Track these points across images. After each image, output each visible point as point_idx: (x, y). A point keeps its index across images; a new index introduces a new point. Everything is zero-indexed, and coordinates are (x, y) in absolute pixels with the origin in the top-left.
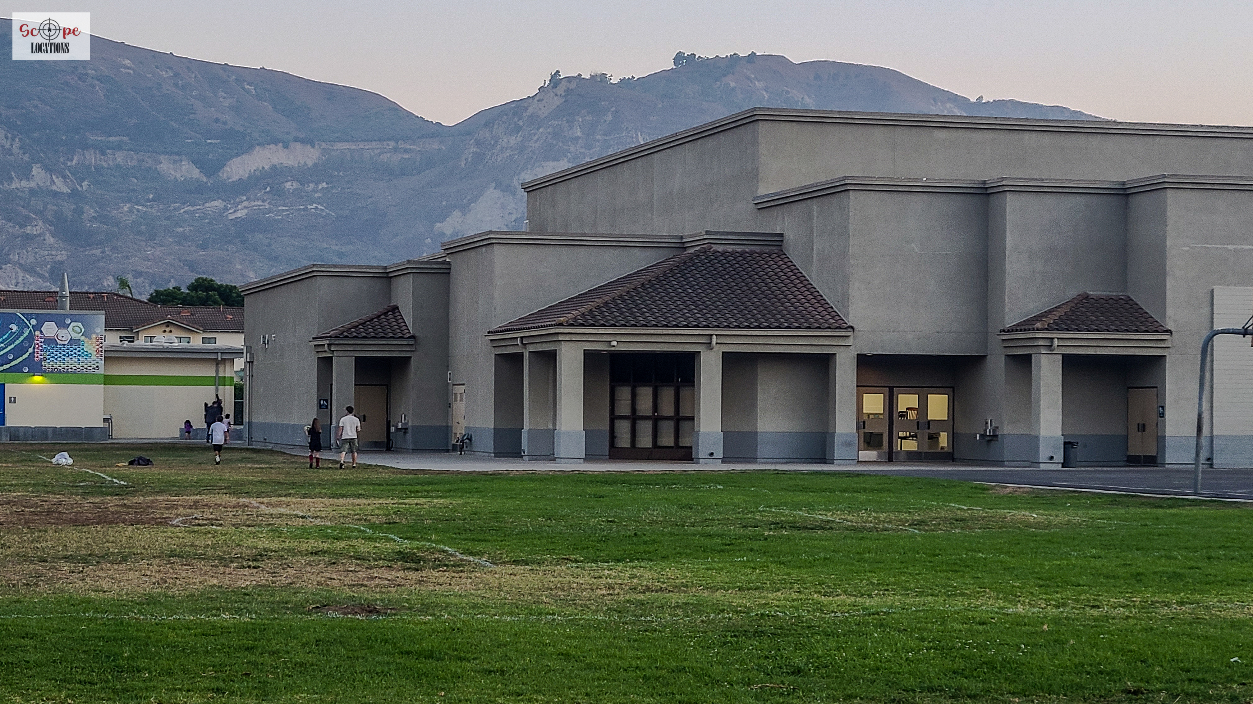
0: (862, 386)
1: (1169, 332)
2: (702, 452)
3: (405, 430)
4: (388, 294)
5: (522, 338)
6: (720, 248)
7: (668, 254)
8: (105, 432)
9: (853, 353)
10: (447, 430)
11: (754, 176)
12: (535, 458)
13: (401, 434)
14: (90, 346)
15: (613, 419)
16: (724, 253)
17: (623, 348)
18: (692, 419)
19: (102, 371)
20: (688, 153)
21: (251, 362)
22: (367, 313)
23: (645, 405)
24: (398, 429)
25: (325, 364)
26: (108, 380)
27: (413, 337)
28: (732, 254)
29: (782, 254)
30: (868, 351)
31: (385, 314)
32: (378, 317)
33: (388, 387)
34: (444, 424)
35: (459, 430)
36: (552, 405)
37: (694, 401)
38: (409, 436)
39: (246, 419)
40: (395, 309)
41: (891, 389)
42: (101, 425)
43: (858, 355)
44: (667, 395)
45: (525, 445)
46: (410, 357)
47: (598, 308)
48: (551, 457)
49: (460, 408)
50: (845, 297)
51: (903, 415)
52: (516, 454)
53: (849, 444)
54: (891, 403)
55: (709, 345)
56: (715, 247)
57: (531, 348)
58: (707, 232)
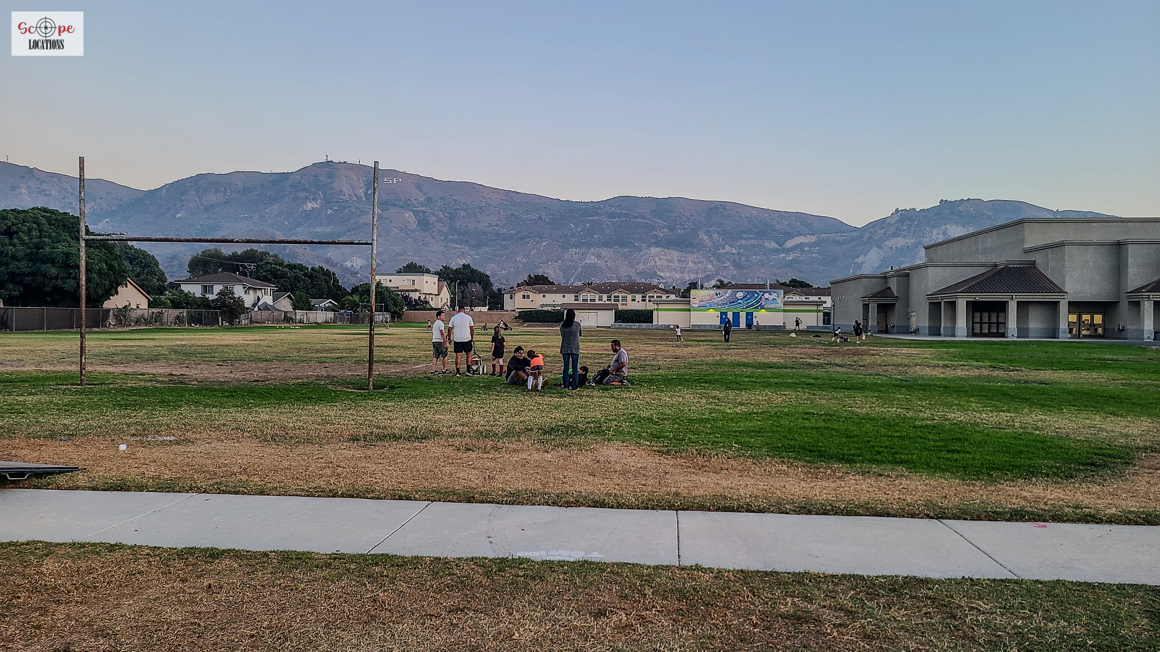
0: (1070, 312)
2: (1010, 335)
3: (893, 327)
4: (886, 283)
5: (941, 297)
6: (1012, 266)
7: (990, 268)
8: (785, 327)
9: (1067, 301)
10: (908, 327)
11: (1023, 241)
12: (945, 336)
13: (892, 328)
14: (779, 301)
15: (973, 323)
16: (1013, 268)
17: (980, 300)
18: (1005, 323)
19: (782, 308)
20: (994, 234)
21: (834, 306)
22: (879, 289)
23: (986, 319)
24: (891, 326)
25: (866, 307)
26: (784, 311)
27: (896, 297)
28: (1016, 268)
29: (1035, 268)
30: (1072, 300)
31: (886, 289)
32: (884, 290)
33: (886, 313)
34: (908, 325)
35: (914, 327)
36: (953, 318)
37: (1006, 317)
38: (895, 328)
39: (832, 323)
40: (889, 288)
41: (1080, 313)
42: (783, 325)
43: (1069, 302)
44: (994, 315)
45: (942, 332)
46: (895, 304)
47: (970, 287)
48: (954, 335)
49: (913, 320)
50: (1063, 282)
51: (1083, 322)
52: (939, 335)
53: (1065, 332)
54: (1079, 318)
55: (1012, 299)
56: (1010, 266)
57: (945, 300)
58: (1007, 261)
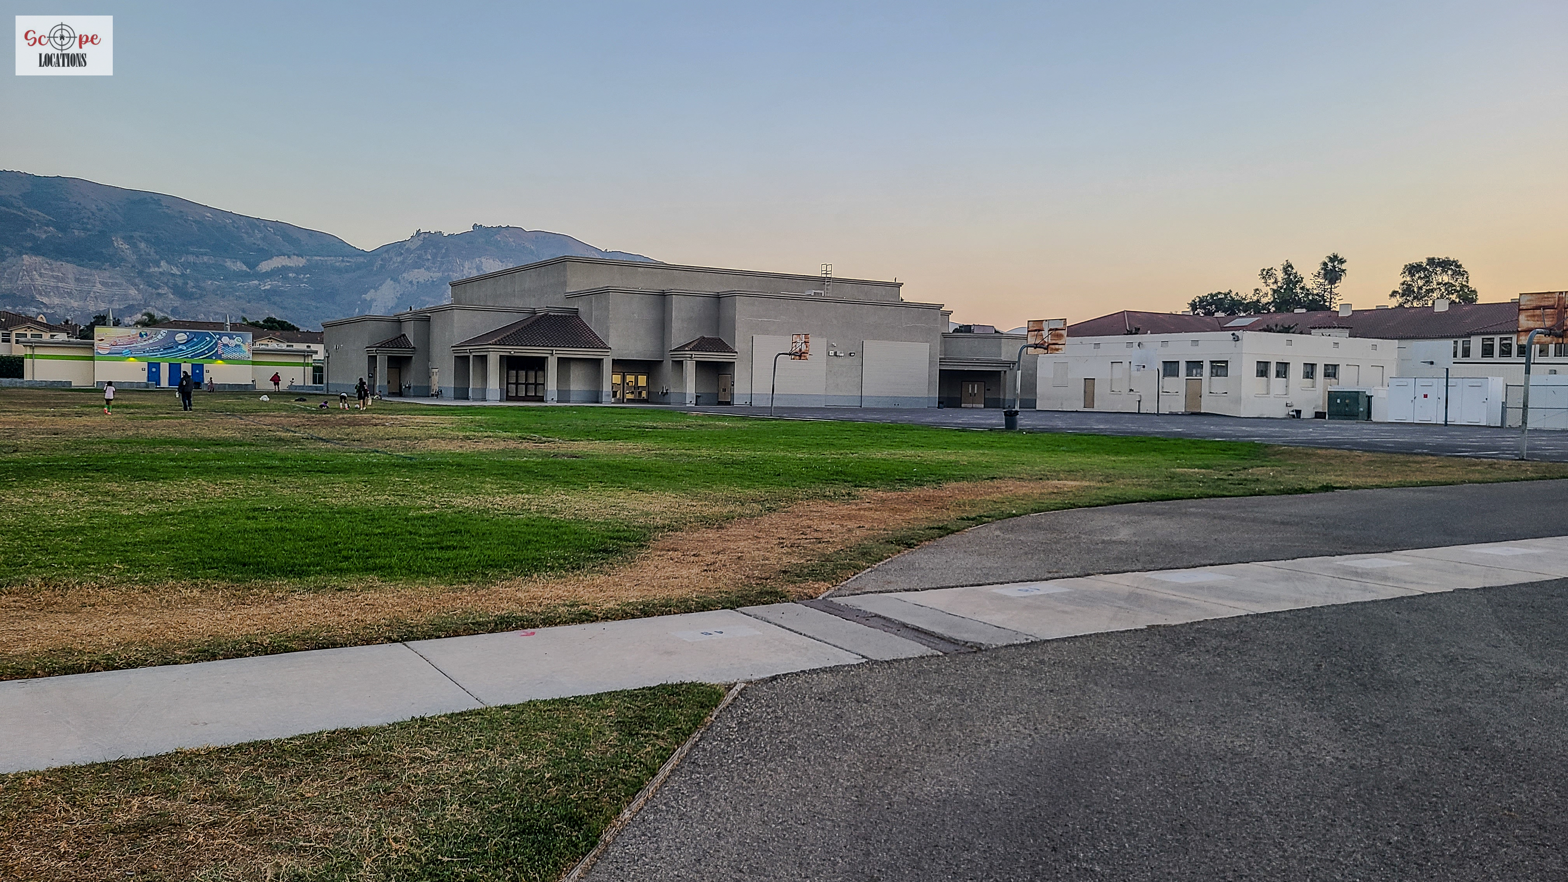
0: (613, 372)
1: (737, 352)
2: (549, 399)
3: (409, 387)
4: (400, 329)
5: (469, 349)
6: (552, 314)
7: (528, 315)
8: (254, 386)
9: (611, 358)
10: (429, 388)
11: (564, 284)
12: (475, 400)
13: (407, 389)
14: (245, 348)
15: (508, 383)
16: (554, 316)
17: (516, 354)
18: (543, 384)
19: (251, 359)
20: (532, 273)
21: (328, 357)
22: (390, 337)
23: (522, 379)
24: (406, 387)
25: (372, 359)
26: (254, 363)
27: (414, 348)
28: (558, 316)
29: (578, 317)
30: (616, 358)
31: (400, 337)
32: (397, 338)
33: (399, 369)
34: (426, 385)
35: (435, 388)
36: (485, 378)
37: (545, 377)
38: (411, 390)
39: (325, 381)
40: (404, 335)
41: (624, 373)
42: (251, 383)
43: (613, 360)
44: (532, 374)
45: (470, 394)
46: (411, 357)
47: (505, 337)
48: (484, 400)
49: (435, 379)
50: (607, 336)
51: (628, 384)
52: (467, 398)
53: (609, 395)
54: (624, 379)
55: (552, 354)
56: (549, 313)
57: (474, 354)
58: (547, 307)
